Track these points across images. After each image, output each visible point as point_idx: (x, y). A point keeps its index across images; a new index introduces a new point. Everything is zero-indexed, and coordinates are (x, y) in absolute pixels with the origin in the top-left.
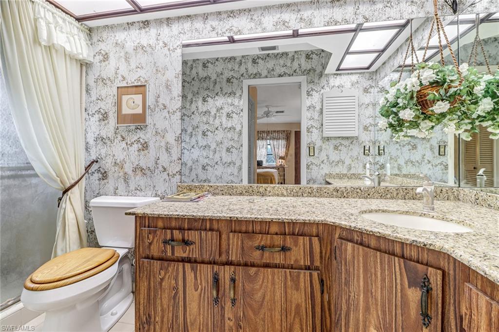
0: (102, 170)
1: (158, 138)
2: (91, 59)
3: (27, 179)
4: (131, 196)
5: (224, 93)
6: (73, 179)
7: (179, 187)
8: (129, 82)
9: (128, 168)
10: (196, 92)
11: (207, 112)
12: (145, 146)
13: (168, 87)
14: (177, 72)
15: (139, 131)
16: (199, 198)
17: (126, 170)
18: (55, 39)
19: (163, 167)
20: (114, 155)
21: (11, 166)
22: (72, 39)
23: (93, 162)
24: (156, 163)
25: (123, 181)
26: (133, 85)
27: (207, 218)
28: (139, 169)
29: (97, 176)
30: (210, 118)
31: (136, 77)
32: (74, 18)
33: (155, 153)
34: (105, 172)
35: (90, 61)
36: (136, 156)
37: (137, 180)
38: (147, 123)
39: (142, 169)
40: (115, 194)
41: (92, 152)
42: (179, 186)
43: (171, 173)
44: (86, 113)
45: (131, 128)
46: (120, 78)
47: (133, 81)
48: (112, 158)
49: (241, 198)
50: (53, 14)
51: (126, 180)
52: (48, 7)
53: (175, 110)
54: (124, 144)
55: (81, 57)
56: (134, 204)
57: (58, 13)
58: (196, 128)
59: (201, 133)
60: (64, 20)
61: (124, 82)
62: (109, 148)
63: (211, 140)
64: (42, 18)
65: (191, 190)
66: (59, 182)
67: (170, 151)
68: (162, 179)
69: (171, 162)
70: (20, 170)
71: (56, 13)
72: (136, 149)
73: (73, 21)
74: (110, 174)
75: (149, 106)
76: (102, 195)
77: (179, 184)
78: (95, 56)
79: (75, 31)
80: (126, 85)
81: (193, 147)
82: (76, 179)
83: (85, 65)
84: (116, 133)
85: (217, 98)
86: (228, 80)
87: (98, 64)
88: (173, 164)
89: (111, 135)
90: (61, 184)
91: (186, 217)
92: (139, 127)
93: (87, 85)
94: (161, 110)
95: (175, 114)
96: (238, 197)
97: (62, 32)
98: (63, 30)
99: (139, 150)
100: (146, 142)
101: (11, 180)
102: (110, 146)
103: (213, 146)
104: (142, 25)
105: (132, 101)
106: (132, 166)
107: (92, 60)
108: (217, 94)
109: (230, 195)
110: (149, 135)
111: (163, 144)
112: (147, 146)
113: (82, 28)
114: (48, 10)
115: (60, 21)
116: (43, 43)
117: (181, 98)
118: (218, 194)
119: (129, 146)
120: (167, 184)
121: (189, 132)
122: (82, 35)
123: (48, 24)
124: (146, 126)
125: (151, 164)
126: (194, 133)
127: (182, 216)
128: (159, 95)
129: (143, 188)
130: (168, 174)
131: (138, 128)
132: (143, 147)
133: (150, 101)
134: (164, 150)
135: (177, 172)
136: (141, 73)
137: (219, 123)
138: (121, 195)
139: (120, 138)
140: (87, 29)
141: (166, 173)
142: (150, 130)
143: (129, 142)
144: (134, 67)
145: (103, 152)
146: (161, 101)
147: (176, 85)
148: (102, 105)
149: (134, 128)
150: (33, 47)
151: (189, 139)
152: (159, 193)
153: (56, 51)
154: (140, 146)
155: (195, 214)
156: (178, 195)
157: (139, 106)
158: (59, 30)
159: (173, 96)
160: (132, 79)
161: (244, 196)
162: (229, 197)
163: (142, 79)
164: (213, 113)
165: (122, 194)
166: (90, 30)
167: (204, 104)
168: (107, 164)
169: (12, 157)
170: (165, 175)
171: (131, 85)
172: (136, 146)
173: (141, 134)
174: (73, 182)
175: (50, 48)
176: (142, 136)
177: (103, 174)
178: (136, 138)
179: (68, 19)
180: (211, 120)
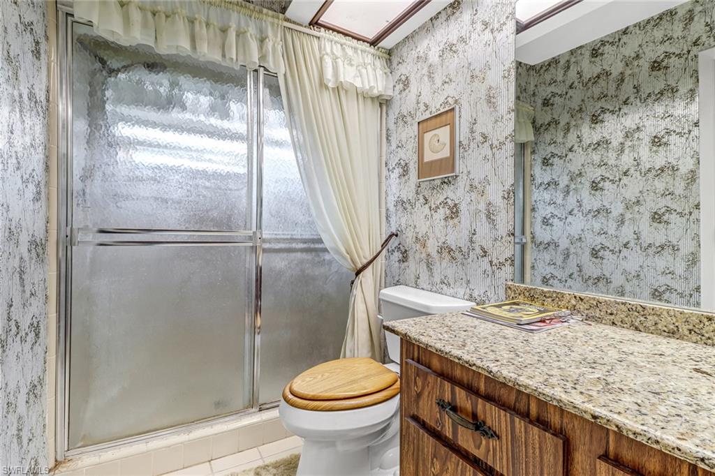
0: (402, 248)
1: (474, 195)
2: (390, 92)
3: (321, 254)
4: (436, 292)
5: (644, 96)
6: (365, 258)
7: (509, 290)
8: (434, 110)
9: (432, 247)
10: (577, 108)
11: (603, 144)
12: (454, 212)
13: (490, 100)
14: (506, 67)
15: (445, 186)
16: (543, 321)
17: (429, 250)
18: (342, 76)
19: (482, 249)
20: (415, 226)
21: (304, 237)
22: (364, 71)
23: (391, 236)
24: (471, 241)
25: (425, 267)
26: (439, 112)
27: (522, 389)
28: (445, 249)
29: (397, 255)
30: (610, 155)
31: (442, 100)
32: (368, 42)
33: (468, 222)
34: (406, 251)
35: (390, 96)
36: (441, 228)
37: (444, 267)
38: (457, 171)
39: (450, 250)
40: (417, 286)
41: (391, 222)
42: (509, 288)
43: (495, 261)
44: (387, 168)
45: (436, 182)
46: (422, 107)
47: (438, 107)
48: (412, 230)
49: (668, 346)
50: (342, 45)
51: (429, 266)
52: (336, 39)
53: (502, 140)
54: (426, 210)
55: (376, 92)
56: (427, 307)
57: (348, 42)
58: (575, 177)
59: (588, 185)
60: (355, 49)
61: (428, 112)
62: (409, 216)
63: (611, 197)
64: (327, 54)
65: (532, 298)
66: (349, 260)
67: (494, 218)
68: (480, 271)
69: (496, 239)
70: (313, 243)
71: (345, 44)
72: (442, 217)
73: (367, 47)
74: (410, 254)
75: (460, 142)
76: (403, 284)
77: (510, 283)
78: (394, 86)
79: (369, 59)
80: (430, 116)
81: (570, 213)
82: (369, 259)
83: (383, 103)
84: (417, 193)
85: (625, 109)
86: (656, 66)
87: (399, 96)
88: (499, 243)
89: (411, 196)
90: (352, 265)
91: (474, 368)
92: (446, 180)
93: (388, 130)
94: (478, 146)
95: (503, 147)
96: (661, 339)
97: (352, 65)
98: (353, 63)
99: (446, 219)
100: (455, 205)
101: (304, 254)
102: (411, 213)
103: (617, 209)
104: (449, 10)
105: (436, 139)
106: (437, 244)
107: (392, 94)
108: (625, 103)
109: (637, 329)
110: (460, 192)
111: (482, 206)
112: (457, 212)
113: (378, 53)
114: (336, 42)
115: (350, 52)
116: (331, 85)
117: (513, 114)
118: (599, 320)
119: (433, 212)
120: (489, 279)
121: (562, 185)
122: (378, 63)
123: (335, 59)
124: (456, 176)
125: (463, 243)
126: (573, 186)
127: (467, 363)
128: (475, 120)
129: (451, 281)
130: (491, 262)
131: (445, 182)
132: (452, 212)
133: (463, 133)
134: (484, 217)
135: (506, 260)
136: (450, 90)
137: (632, 161)
138: (423, 289)
139: (422, 200)
140: (386, 53)
141: (486, 260)
142: (462, 182)
143: (433, 206)
144: (440, 84)
145: (403, 221)
146: (479, 128)
147: (504, 92)
148: (402, 154)
149: (438, 182)
150: (319, 92)
151: (564, 199)
152: (476, 294)
153: (346, 91)
154: (448, 212)
155: (495, 370)
156: (499, 306)
157: (445, 144)
158: (348, 64)
159: (499, 114)
160: (436, 106)
161: (684, 343)
162: (629, 334)
163: (450, 100)
164: (615, 143)
165: (425, 287)
166: (390, 53)
167: (594, 128)
168: (408, 238)
169: (304, 227)
170: (484, 264)
171: (436, 114)
172: (442, 212)
173: (448, 192)
174: (365, 261)
175: (338, 90)
176: (451, 195)
177: (402, 253)
178: (442, 199)
179: (360, 46)
180: (611, 158)
